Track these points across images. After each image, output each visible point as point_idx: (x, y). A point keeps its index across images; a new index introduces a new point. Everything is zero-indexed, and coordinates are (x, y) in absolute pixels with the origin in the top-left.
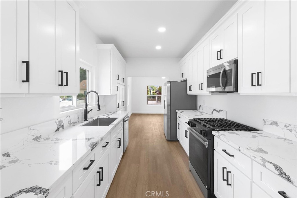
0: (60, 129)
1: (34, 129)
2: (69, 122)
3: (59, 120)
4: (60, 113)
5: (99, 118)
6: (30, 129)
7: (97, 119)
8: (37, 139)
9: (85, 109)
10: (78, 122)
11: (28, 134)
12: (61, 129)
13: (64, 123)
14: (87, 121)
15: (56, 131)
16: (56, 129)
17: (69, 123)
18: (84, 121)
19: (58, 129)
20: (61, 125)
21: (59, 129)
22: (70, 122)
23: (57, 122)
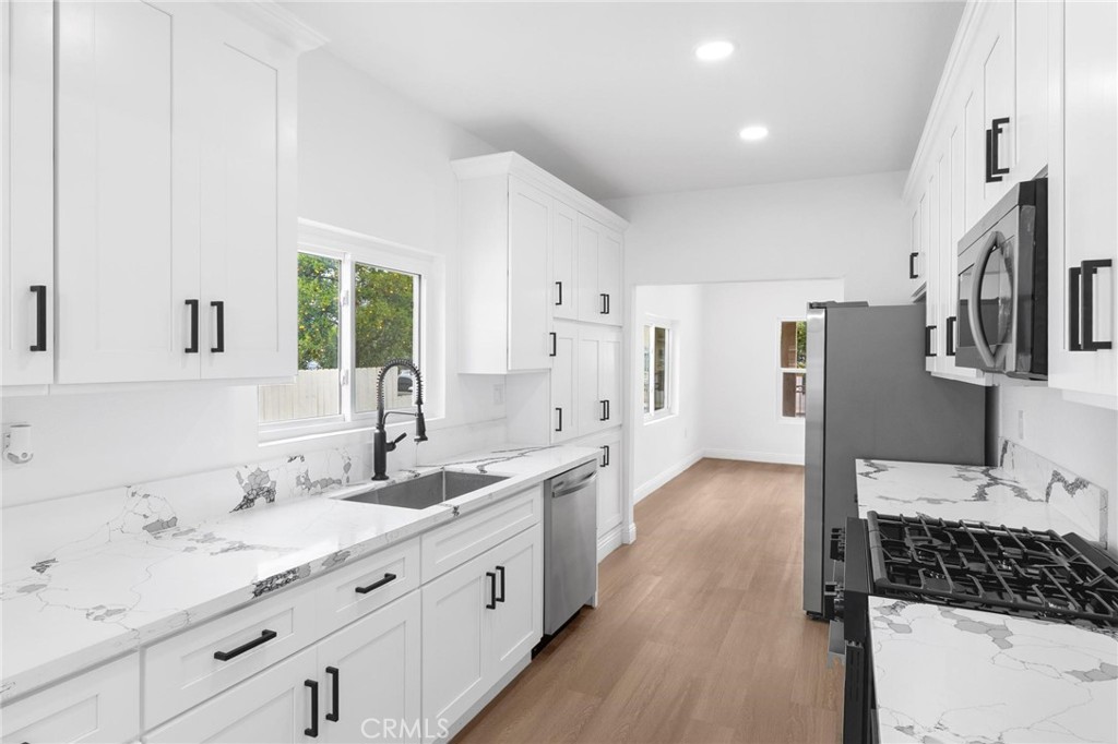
0: (256, 501)
1: (146, 496)
2: (303, 480)
3: (253, 469)
4: (260, 445)
5: (447, 473)
6: (133, 494)
7: (439, 475)
8: (157, 528)
9: (377, 431)
10: (344, 481)
11: (125, 508)
12: (261, 501)
13: (275, 482)
14: (387, 478)
15: (241, 507)
16: (240, 500)
17: (299, 483)
18: (374, 479)
19: (248, 502)
20: (261, 489)
21: (252, 500)
22: (307, 479)
23: (245, 474)
